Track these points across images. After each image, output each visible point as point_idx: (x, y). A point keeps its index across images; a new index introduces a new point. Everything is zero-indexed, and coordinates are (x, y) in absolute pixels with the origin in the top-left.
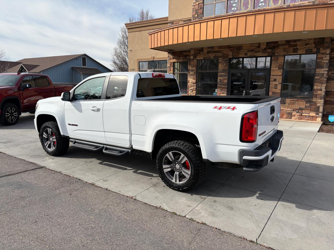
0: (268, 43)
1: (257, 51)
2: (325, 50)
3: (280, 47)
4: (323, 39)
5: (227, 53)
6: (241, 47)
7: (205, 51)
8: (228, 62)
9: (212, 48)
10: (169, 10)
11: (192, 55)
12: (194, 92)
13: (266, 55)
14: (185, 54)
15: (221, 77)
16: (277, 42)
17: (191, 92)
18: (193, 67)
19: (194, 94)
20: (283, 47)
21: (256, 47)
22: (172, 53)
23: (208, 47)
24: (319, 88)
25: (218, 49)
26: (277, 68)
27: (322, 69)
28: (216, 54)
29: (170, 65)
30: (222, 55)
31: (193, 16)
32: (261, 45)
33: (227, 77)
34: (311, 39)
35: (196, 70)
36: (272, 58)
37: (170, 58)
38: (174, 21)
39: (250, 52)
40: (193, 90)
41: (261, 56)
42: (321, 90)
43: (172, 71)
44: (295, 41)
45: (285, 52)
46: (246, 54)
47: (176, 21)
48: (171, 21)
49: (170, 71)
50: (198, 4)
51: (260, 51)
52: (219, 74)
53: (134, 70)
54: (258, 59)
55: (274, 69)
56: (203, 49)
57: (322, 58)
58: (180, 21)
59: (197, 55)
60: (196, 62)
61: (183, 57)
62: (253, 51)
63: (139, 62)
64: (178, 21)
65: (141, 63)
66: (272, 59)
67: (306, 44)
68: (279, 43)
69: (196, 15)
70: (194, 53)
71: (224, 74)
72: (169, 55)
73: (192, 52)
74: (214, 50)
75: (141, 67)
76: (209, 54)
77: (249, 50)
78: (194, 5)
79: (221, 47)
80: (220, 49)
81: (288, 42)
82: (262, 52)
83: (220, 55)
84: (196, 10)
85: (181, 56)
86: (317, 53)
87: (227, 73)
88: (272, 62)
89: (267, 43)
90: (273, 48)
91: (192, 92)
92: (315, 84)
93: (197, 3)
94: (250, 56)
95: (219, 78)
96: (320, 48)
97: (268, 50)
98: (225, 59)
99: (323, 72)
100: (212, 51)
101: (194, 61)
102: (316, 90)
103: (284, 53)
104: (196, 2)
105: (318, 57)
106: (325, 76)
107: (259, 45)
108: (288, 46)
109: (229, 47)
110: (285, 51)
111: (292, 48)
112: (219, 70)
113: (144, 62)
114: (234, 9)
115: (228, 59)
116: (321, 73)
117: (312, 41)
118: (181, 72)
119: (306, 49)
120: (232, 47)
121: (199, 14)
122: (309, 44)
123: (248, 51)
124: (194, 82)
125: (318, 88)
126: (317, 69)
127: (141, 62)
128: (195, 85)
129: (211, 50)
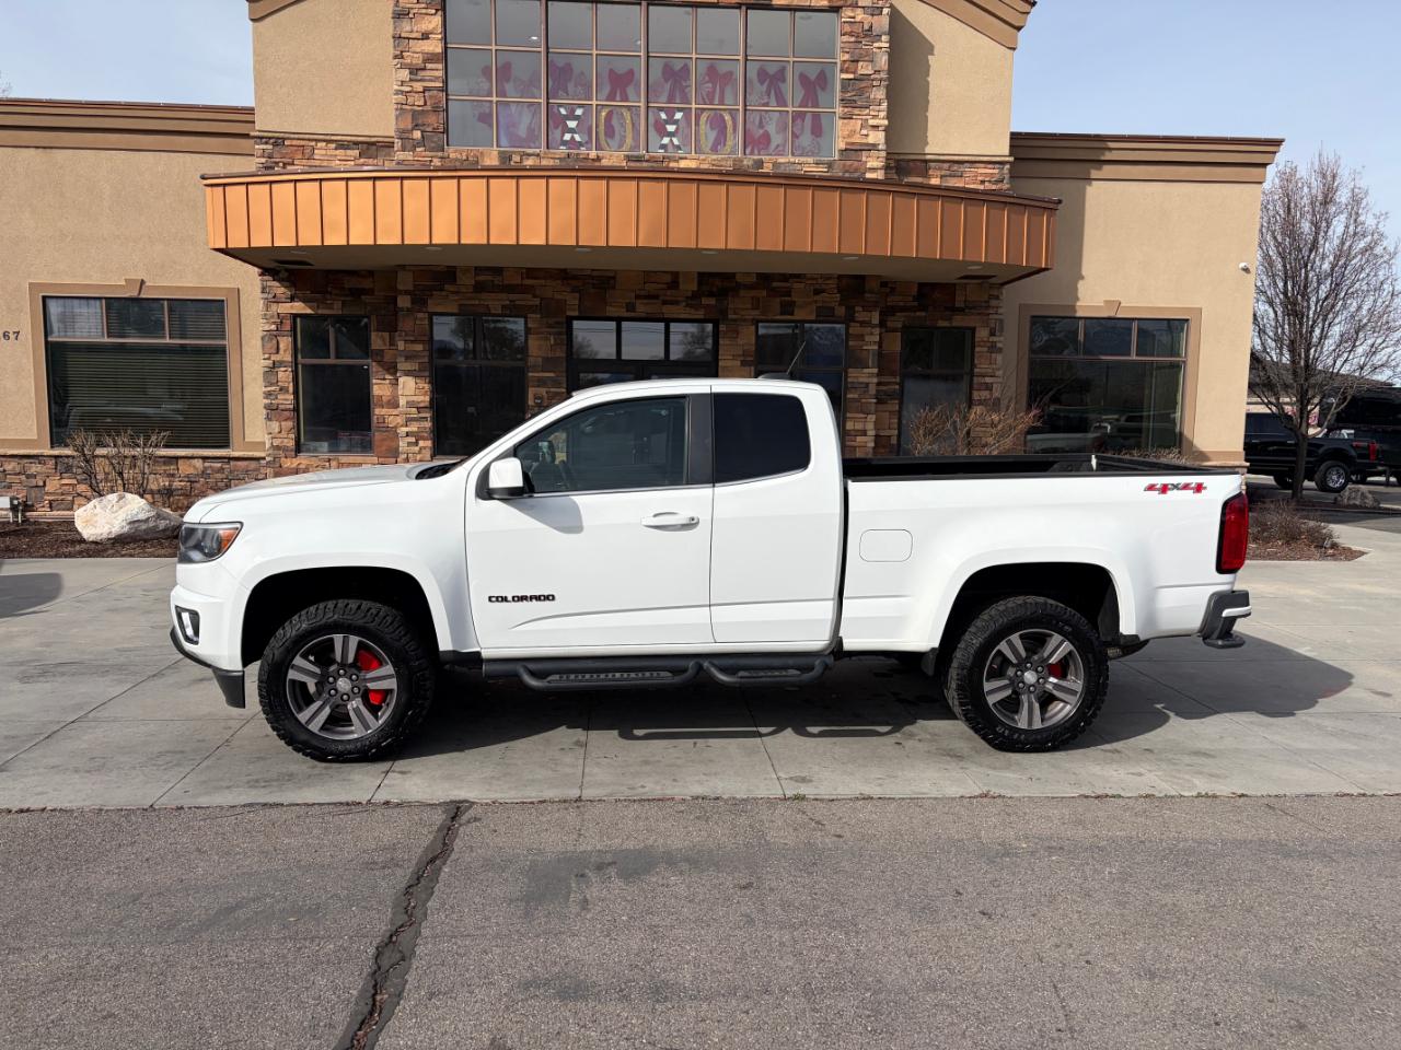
0: (703, 277)
1: (669, 298)
2: (869, 314)
3: (742, 293)
4: (861, 278)
5: (560, 297)
6: (612, 282)
7: (467, 281)
8: (564, 330)
9: (498, 271)
10: (256, 84)
11: (407, 292)
12: (421, 443)
13: (700, 314)
14: (350, 283)
15: (538, 386)
16: (732, 276)
17: (409, 444)
18: (412, 342)
19: (423, 451)
20: (753, 293)
21: (665, 286)
22: (286, 274)
23: (476, 268)
24: (859, 426)
25: (522, 279)
26: (739, 363)
27: (866, 370)
28: (512, 297)
29: (273, 327)
30: (537, 302)
31: (403, 135)
32: (681, 280)
33: (565, 385)
34: (828, 277)
35: (427, 353)
36: (721, 326)
37: (274, 297)
38: (287, 135)
39: (645, 301)
40: (418, 437)
41: (682, 316)
42: (864, 433)
43: (290, 351)
44: (785, 277)
45: (757, 312)
46: (630, 307)
47: (296, 136)
48: (270, 135)
49: (278, 352)
50: (421, 90)
51: (680, 299)
52: (530, 374)
53: (12, 336)
54: (672, 325)
55: (729, 363)
56: (455, 273)
57: (861, 337)
58: (317, 141)
59: (429, 293)
60: (427, 322)
61: (347, 296)
62: (656, 297)
63: (44, 298)
64: (309, 140)
65: (54, 308)
66: (721, 329)
67: (817, 292)
68: (739, 279)
69: (417, 134)
70: (415, 286)
71: (552, 375)
72: (269, 284)
73: (405, 282)
74: (506, 282)
75: (55, 325)
76: (484, 295)
77: (643, 293)
78: (402, 92)
79: (531, 272)
80: (528, 278)
81: (765, 279)
82: (687, 305)
83: (531, 303)
84: (415, 114)
85: (329, 289)
86: (849, 319)
87: (564, 374)
88: (721, 342)
89: (701, 275)
90: (722, 294)
91: (416, 444)
92: (848, 415)
93: (419, 86)
94: (643, 315)
95: (531, 392)
96: (854, 307)
97: (705, 301)
98: (551, 321)
99: (866, 380)
100: (496, 282)
101: (416, 319)
102: (853, 433)
103: (755, 314)
104: (411, 80)
105: (851, 332)
106: (872, 390)
107: (674, 280)
108: (764, 293)
109: (564, 275)
110: (757, 309)
111: (778, 300)
112: (531, 361)
113: (76, 302)
114: (572, 137)
115: (564, 320)
116: (862, 383)
117: (832, 284)
118: (337, 357)
119: (817, 307)
120: (575, 277)
121: (430, 129)
122: (823, 291)
123: (637, 297)
124: (422, 405)
125: (857, 427)
126: (850, 370)
127: (61, 302)
128: (428, 415)
129: (490, 278)
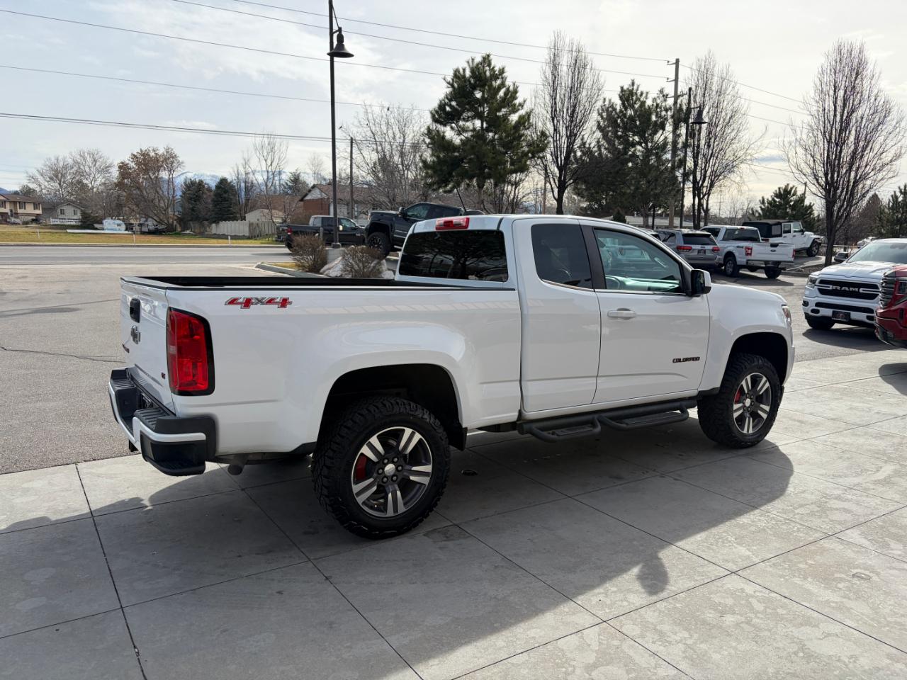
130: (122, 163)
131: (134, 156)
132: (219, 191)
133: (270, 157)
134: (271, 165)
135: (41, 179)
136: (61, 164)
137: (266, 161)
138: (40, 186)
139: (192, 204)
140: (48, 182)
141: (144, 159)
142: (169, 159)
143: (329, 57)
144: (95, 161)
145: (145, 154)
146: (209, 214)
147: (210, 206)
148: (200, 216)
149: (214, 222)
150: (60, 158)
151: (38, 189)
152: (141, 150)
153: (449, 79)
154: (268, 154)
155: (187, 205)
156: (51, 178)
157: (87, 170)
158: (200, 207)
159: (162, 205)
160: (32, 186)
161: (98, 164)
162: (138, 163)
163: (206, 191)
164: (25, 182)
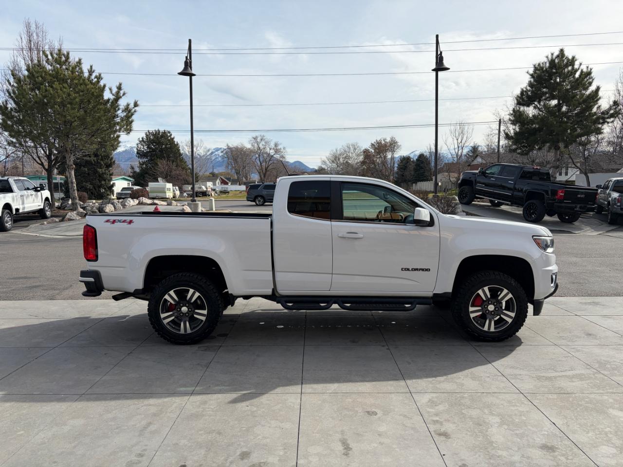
130: (366, 149)
131: (372, 145)
132: (418, 163)
133: (460, 136)
134: (461, 142)
135: (328, 162)
136: (338, 152)
137: (457, 140)
138: (327, 166)
139: (402, 171)
140: (331, 163)
141: (378, 146)
142: (392, 144)
143: (434, 73)
144: (355, 149)
145: (379, 143)
146: (411, 177)
147: (413, 173)
148: (407, 179)
149: (414, 183)
150: (338, 149)
151: (326, 168)
152: (377, 141)
153: (531, 71)
154: (459, 136)
155: (400, 173)
156: (333, 162)
157: (351, 155)
158: (407, 173)
159: (387, 173)
160: (323, 166)
161: (357, 151)
162: (375, 149)
163: (411, 163)
164: (320, 165)
